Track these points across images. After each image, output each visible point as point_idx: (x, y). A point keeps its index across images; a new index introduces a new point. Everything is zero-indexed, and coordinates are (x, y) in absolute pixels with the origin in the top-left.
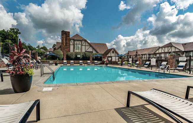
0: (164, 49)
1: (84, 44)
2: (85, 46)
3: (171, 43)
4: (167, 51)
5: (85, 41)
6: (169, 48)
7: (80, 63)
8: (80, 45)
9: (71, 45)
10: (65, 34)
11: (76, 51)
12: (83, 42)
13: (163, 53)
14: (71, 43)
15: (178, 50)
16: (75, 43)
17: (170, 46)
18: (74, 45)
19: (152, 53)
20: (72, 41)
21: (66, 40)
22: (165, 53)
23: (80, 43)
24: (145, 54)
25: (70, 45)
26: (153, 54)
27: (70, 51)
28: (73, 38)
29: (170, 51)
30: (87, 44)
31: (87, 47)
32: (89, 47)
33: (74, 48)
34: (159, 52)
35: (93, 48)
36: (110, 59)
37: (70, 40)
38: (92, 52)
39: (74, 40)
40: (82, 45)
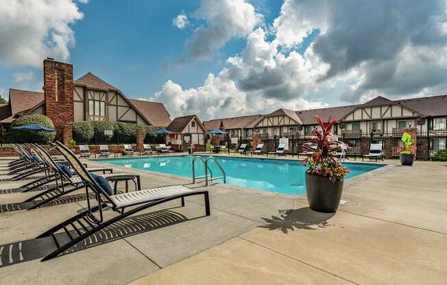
0: (271, 119)
1: (114, 102)
2: (117, 106)
3: (281, 110)
4: (277, 124)
5: (117, 93)
6: (280, 118)
7: (102, 151)
8: (103, 104)
9: (74, 103)
10: (56, 68)
11: (92, 118)
12: (111, 95)
13: (270, 127)
14: (76, 98)
15: (294, 123)
16: (90, 97)
17: (281, 116)
18: (85, 102)
19: (252, 126)
20: (80, 92)
21: (61, 85)
22: (273, 127)
23: (104, 99)
24: (237, 129)
25: (72, 101)
26: (253, 129)
27: (73, 119)
28: (82, 83)
29: (282, 124)
30: (121, 102)
31: (122, 110)
32: (128, 109)
33: (85, 110)
34: (264, 125)
35: (137, 113)
36: (187, 139)
37: (73, 87)
38: (136, 123)
39: (85, 89)
40: (107, 104)
